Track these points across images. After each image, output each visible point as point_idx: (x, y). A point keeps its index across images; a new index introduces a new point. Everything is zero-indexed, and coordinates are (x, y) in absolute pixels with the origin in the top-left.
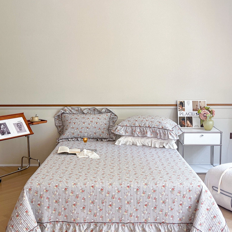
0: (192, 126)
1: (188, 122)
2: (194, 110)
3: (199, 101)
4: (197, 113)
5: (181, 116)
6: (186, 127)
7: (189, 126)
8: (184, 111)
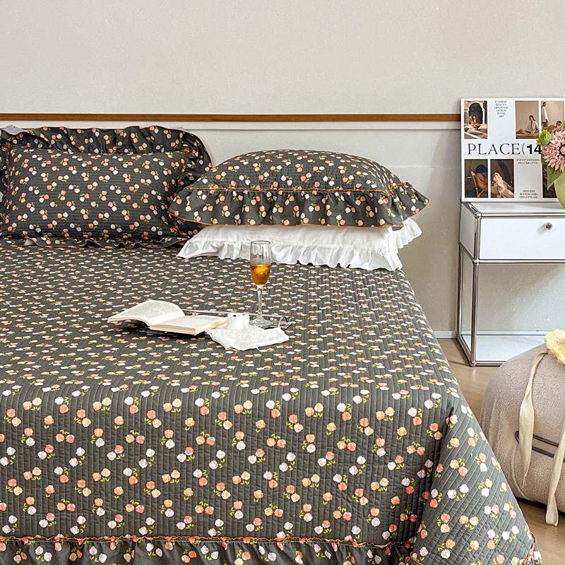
0: (510, 192)
1: (499, 179)
2: (520, 134)
3: (540, 100)
4: (530, 147)
5: (475, 156)
6: (489, 199)
7: (501, 192)
8: (483, 139)
